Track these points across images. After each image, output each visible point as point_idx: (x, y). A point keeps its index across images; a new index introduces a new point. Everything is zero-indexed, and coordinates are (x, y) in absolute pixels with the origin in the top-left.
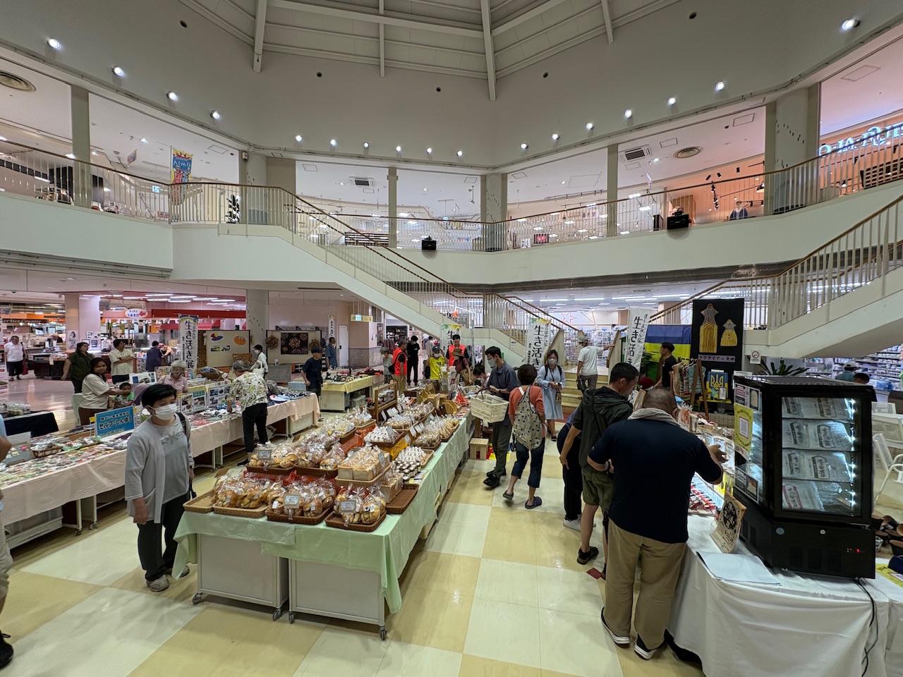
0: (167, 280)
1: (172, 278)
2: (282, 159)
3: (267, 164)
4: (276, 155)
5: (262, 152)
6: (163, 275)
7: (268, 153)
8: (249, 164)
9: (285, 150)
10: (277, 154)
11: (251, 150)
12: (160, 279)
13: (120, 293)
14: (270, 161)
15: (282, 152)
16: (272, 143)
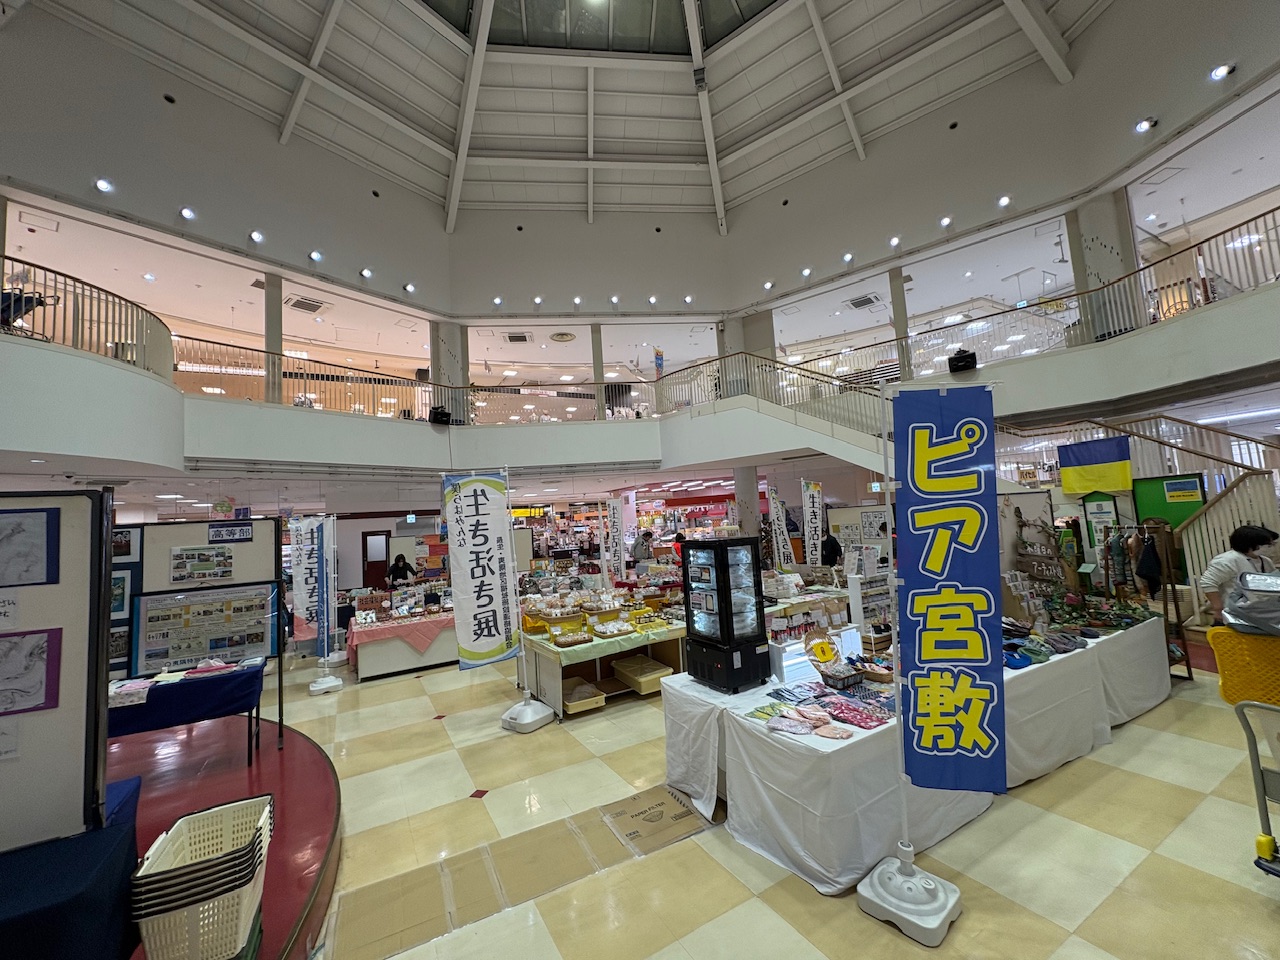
0: (658, 470)
1: (662, 469)
2: (758, 313)
3: (744, 326)
4: (750, 313)
5: (736, 315)
6: (654, 465)
7: (742, 314)
8: (726, 333)
9: (758, 304)
10: (751, 311)
11: (725, 317)
12: (654, 471)
13: (644, 486)
14: (747, 321)
15: (754, 308)
16: (744, 303)
